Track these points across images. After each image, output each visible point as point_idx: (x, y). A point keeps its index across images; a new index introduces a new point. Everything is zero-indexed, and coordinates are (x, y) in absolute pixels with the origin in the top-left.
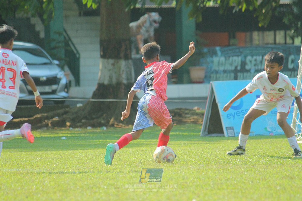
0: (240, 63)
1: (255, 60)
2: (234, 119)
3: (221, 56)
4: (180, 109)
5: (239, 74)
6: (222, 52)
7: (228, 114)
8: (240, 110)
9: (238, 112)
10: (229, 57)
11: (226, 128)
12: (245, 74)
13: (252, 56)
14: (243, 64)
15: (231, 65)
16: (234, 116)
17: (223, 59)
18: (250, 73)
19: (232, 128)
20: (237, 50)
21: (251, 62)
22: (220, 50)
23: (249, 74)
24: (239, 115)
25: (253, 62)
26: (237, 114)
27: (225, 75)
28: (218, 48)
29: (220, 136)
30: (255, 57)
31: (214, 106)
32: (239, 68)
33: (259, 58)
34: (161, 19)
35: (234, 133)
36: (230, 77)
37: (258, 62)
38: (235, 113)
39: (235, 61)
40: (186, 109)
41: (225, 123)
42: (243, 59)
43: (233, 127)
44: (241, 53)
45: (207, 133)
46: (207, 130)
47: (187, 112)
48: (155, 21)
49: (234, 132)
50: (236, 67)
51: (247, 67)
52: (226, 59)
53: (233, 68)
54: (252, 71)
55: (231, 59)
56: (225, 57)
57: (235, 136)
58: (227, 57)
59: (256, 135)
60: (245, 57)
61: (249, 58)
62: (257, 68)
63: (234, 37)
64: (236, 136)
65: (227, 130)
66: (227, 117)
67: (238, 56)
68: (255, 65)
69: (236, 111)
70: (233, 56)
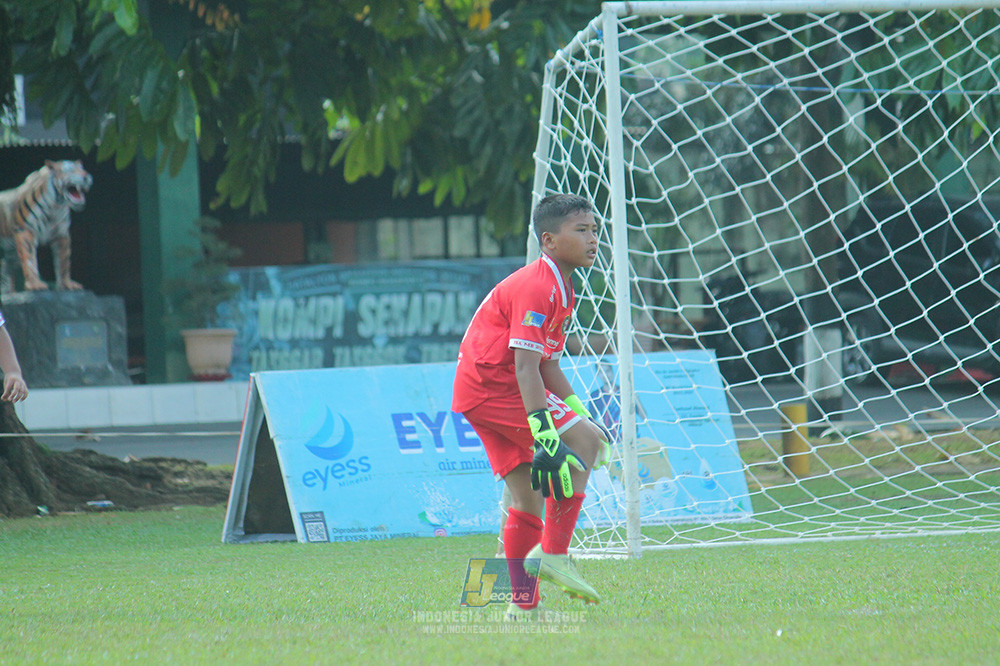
0: (340, 317)
1: (388, 307)
2: (325, 487)
3: (283, 295)
4: (156, 460)
5: (338, 351)
6: (285, 283)
7: (307, 473)
8: (343, 461)
9: (335, 466)
10: (307, 298)
11: (301, 514)
12: (358, 351)
13: (378, 296)
14: (352, 319)
15: (314, 322)
16: (325, 480)
17: (287, 304)
18: (373, 346)
19: (318, 516)
20: (332, 278)
21: (374, 312)
22: (280, 278)
23: (369, 350)
24: (343, 476)
25: (382, 315)
26: (333, 472)
27: (297, 353)
28: (271, 272)
29: (284, 542)
30: (385, 299)
31: (264, 446)
32: (338, 332)
33: (400, 301)
34: (90, 180)
35: (327, 531)
36: (311, 357)
37: (397, 315)
38: (327, 468)
39: (326, 309)
40: (175, 461)
41: (298, 502)
42: (351, 306)
43: (321, 513)
44: (344, 285)
45: (243, 533)
46: (241, 524)
47: (178, 468)
48: (72, 189)
49: (325, 526)
50: (329, 330)
51: (364, 330)
52: (297, 306)
53: (321, 333)
54: (380, 342)
55: (313, 302)
56: (295, 299)
57: (329, 541)
58: (301, 300)
59: (392, 536)
60: (357, 298)
61: (368, 301)
62: (392, 331)
63: (321, 237)
64: (332, 539)
65: (304, 522)
66: (304, 480)
67: (334, 295)
68: (387, 323)
69: (331, 463)
70: (318, 296)
